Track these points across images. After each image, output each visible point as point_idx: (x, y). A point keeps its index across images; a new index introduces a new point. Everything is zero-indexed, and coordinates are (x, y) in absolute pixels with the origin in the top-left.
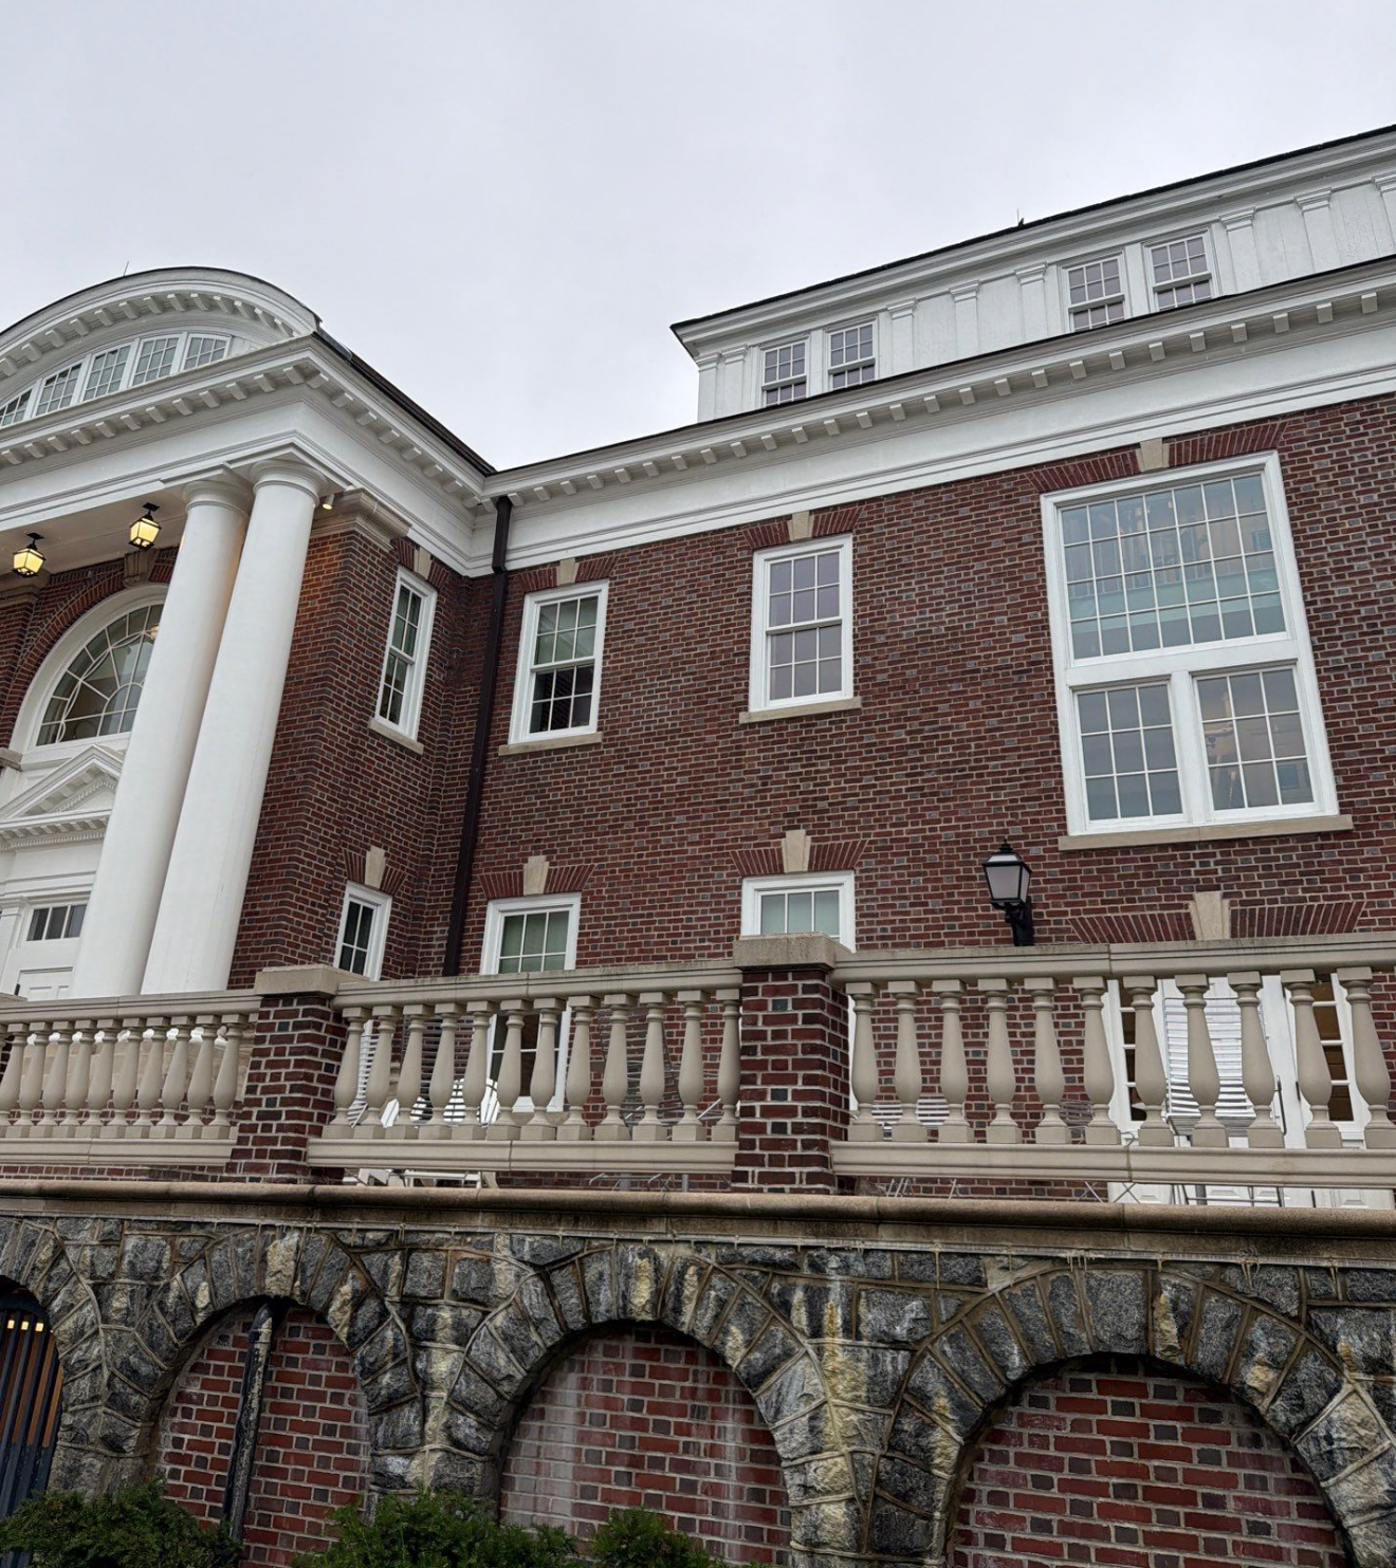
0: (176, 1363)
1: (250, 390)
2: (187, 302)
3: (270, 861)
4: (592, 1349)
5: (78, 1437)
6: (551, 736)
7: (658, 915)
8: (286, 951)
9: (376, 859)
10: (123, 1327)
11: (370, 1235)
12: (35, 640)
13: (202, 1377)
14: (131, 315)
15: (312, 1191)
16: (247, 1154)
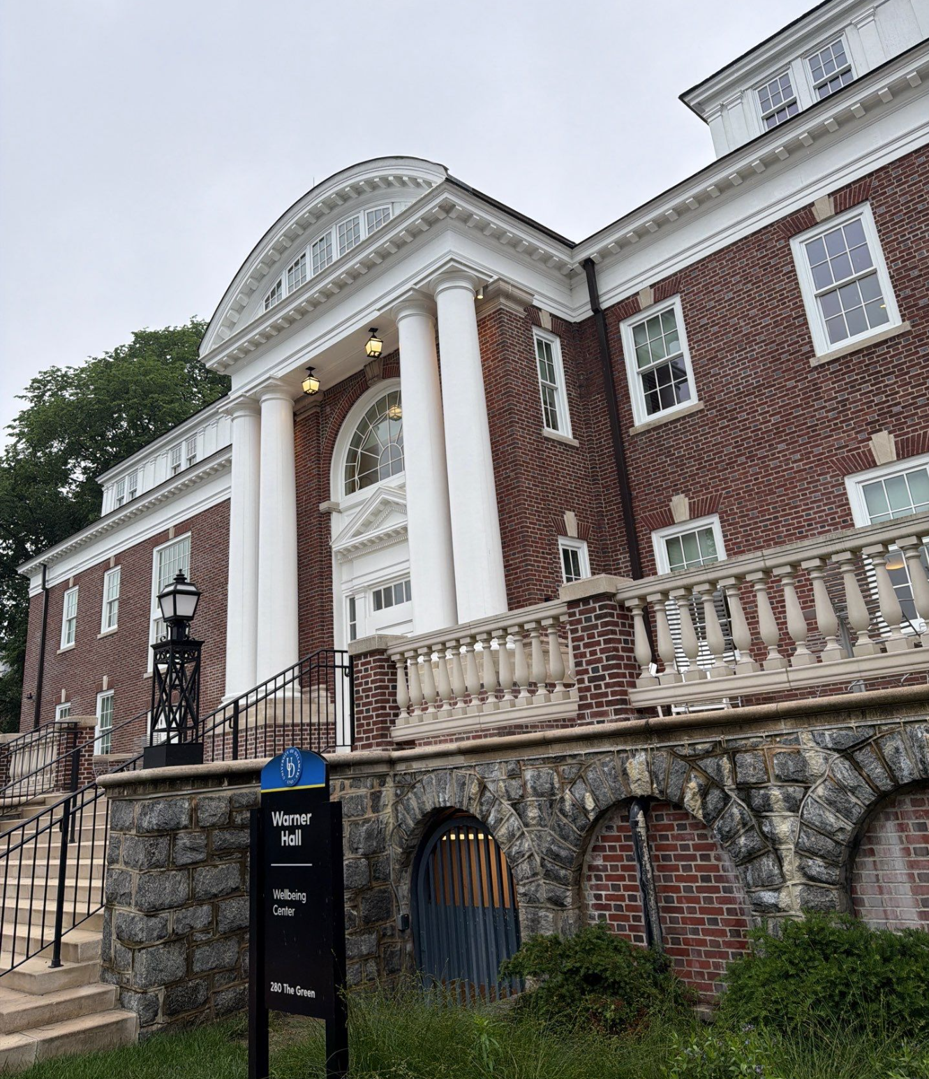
0: (582, 845)
1: (415, 233)
2: (358, 190)
3: (510, 531)
4: (901, 803)
5: (532, 900)
6: (663, 414)
7: (782, 516)
8: (536, 585)
9: (570, 519)
10: (540, 828)
11: (699, 747)
12: (327, 433)
13: (602, 854)
14: (340, 202)
15: (647, 723)
16: (589, 706)
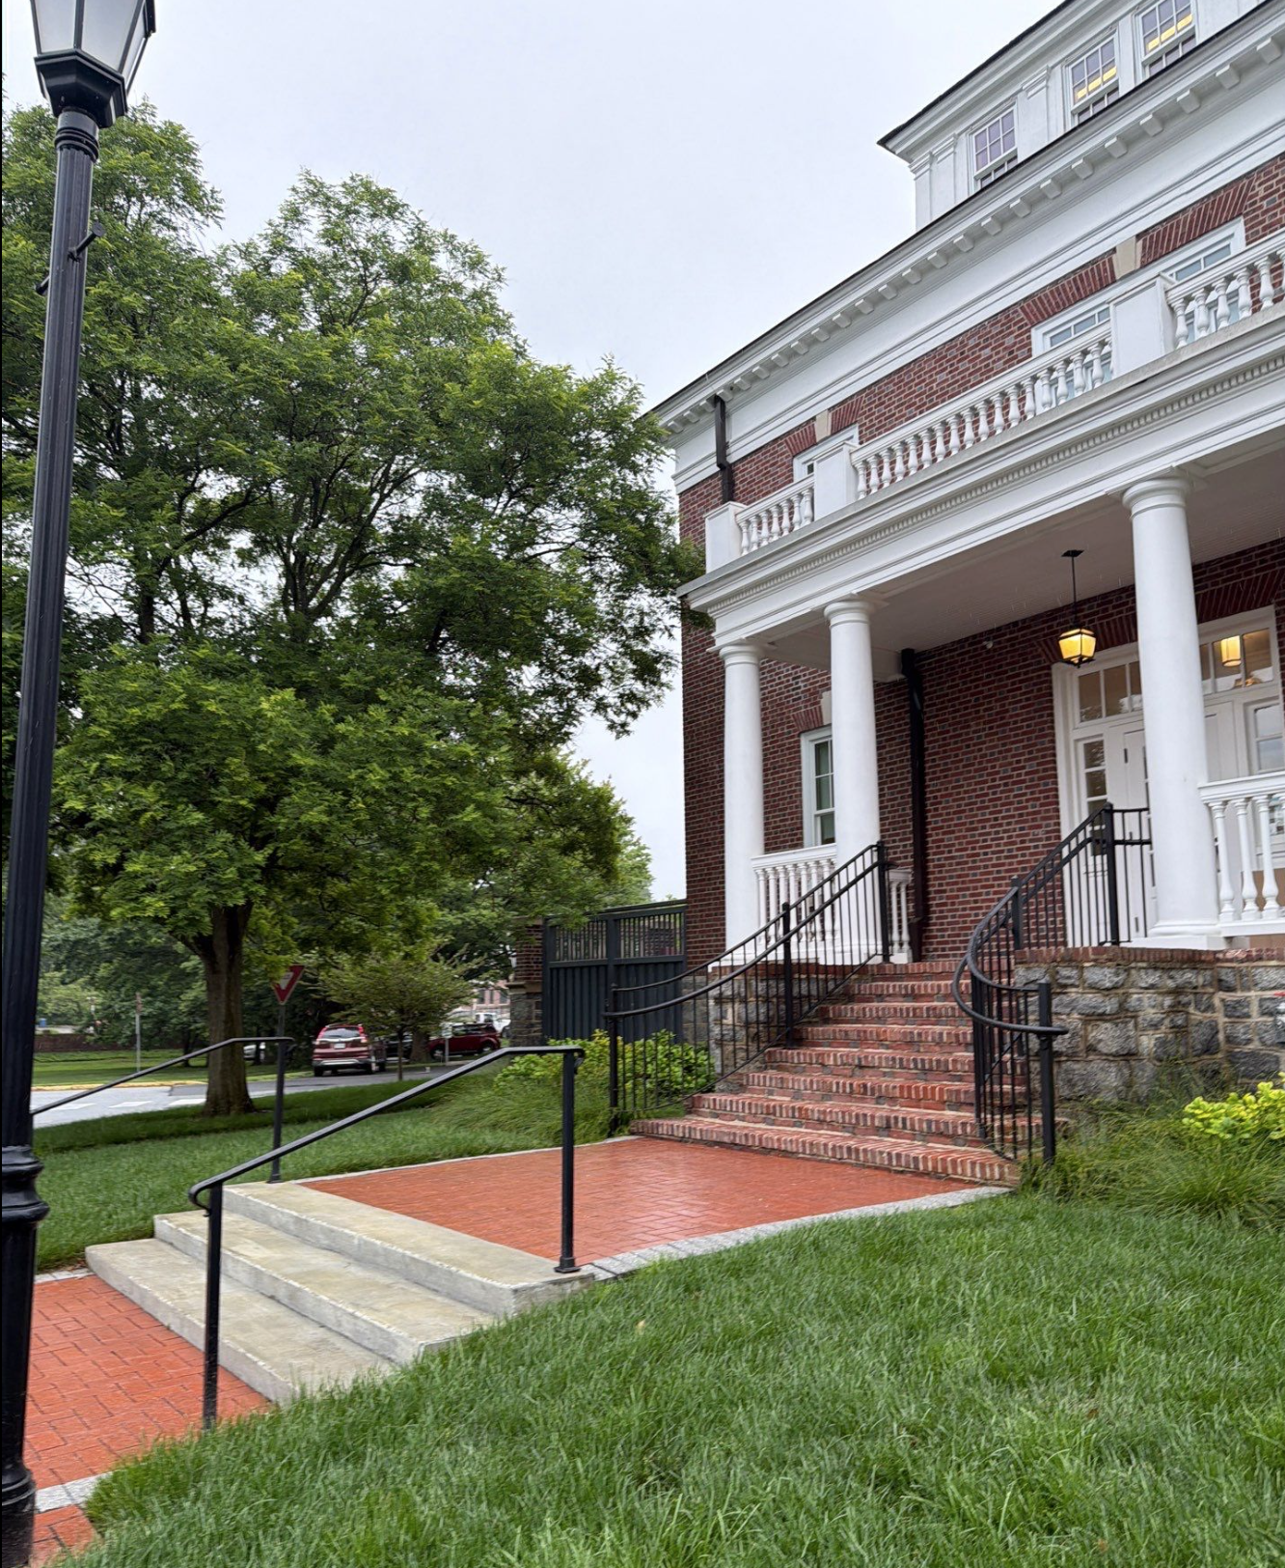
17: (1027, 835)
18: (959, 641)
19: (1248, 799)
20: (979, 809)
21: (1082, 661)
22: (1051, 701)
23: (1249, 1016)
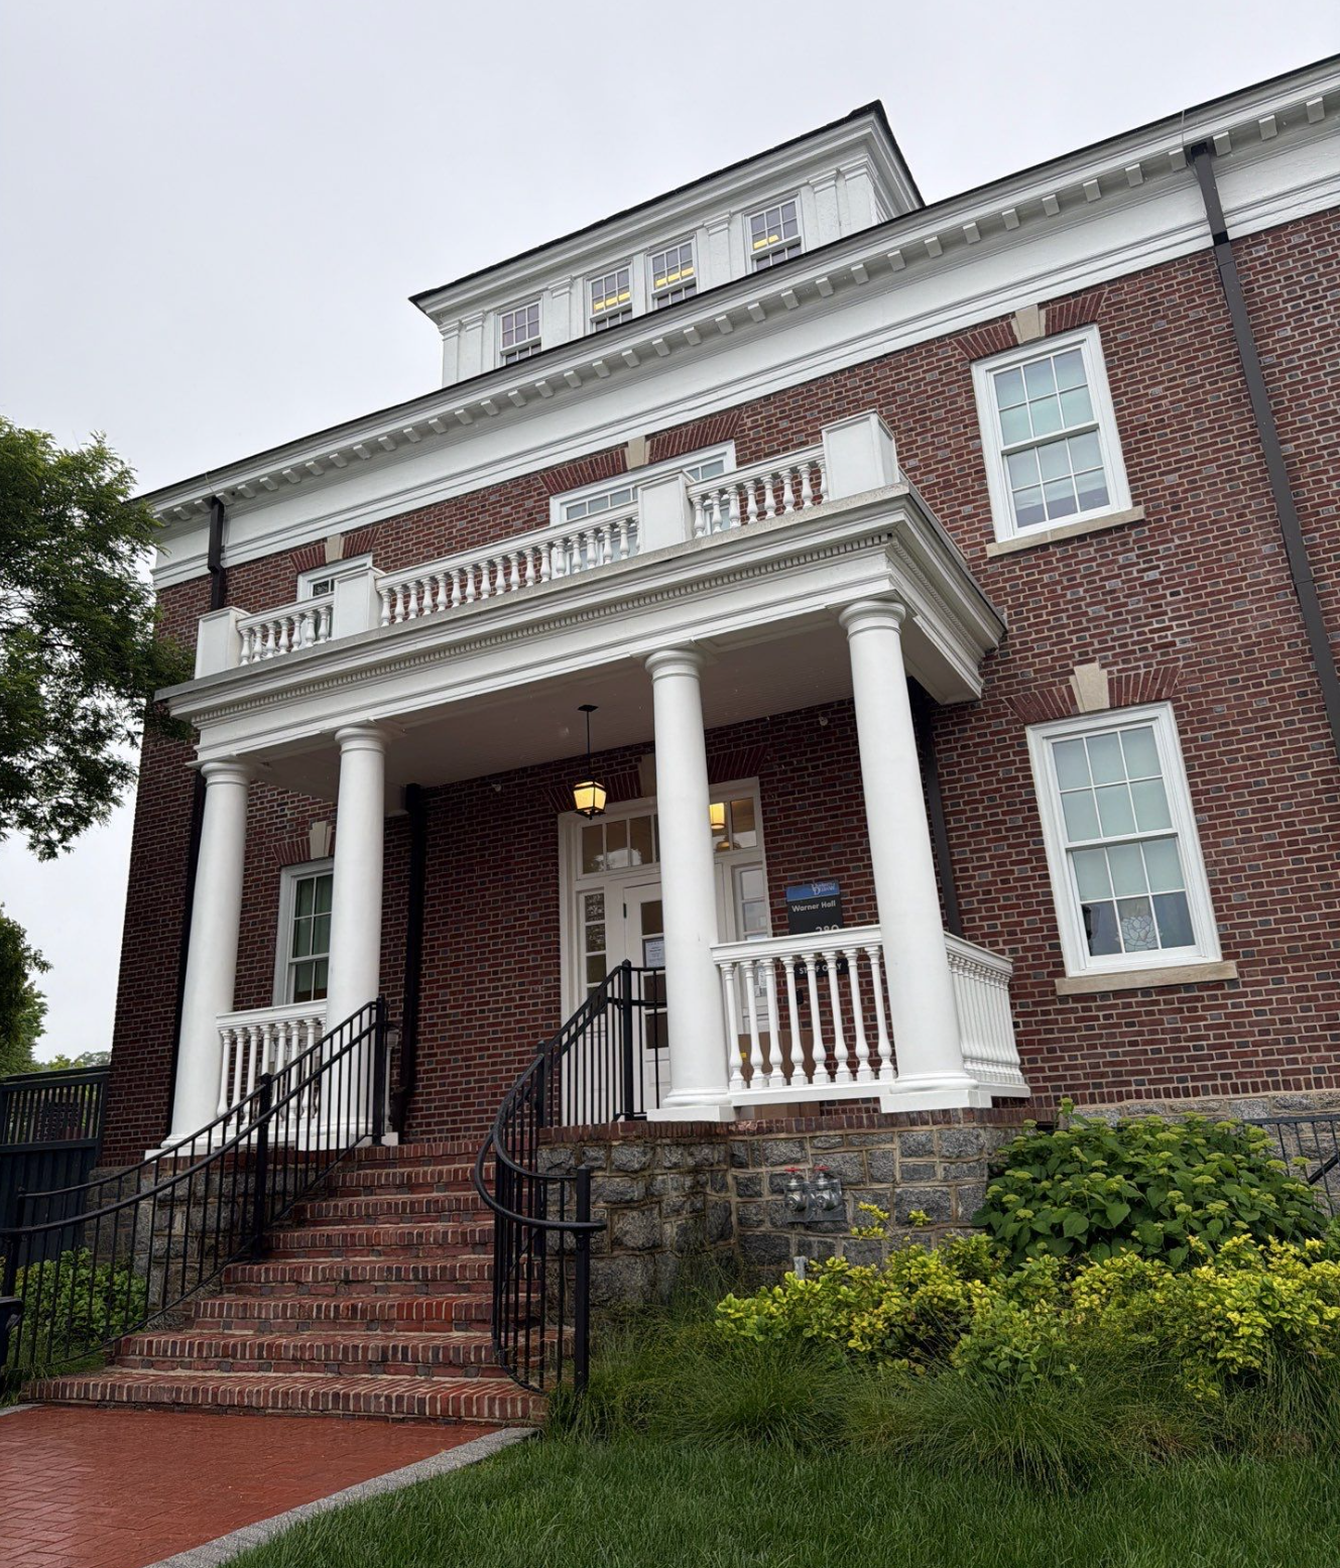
17: (527, 991)
18: (467, 781)
19: (734, 964)
20: (478, 961)
21: (594, 811)
22: (556, 850)
23: (760, 1195)
